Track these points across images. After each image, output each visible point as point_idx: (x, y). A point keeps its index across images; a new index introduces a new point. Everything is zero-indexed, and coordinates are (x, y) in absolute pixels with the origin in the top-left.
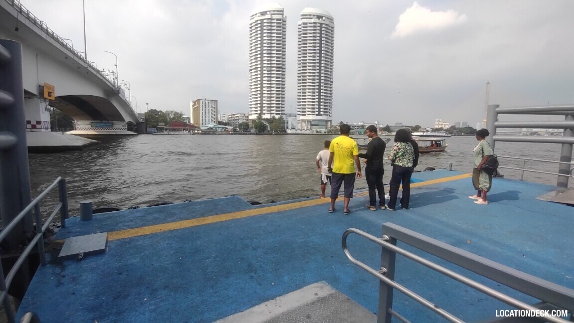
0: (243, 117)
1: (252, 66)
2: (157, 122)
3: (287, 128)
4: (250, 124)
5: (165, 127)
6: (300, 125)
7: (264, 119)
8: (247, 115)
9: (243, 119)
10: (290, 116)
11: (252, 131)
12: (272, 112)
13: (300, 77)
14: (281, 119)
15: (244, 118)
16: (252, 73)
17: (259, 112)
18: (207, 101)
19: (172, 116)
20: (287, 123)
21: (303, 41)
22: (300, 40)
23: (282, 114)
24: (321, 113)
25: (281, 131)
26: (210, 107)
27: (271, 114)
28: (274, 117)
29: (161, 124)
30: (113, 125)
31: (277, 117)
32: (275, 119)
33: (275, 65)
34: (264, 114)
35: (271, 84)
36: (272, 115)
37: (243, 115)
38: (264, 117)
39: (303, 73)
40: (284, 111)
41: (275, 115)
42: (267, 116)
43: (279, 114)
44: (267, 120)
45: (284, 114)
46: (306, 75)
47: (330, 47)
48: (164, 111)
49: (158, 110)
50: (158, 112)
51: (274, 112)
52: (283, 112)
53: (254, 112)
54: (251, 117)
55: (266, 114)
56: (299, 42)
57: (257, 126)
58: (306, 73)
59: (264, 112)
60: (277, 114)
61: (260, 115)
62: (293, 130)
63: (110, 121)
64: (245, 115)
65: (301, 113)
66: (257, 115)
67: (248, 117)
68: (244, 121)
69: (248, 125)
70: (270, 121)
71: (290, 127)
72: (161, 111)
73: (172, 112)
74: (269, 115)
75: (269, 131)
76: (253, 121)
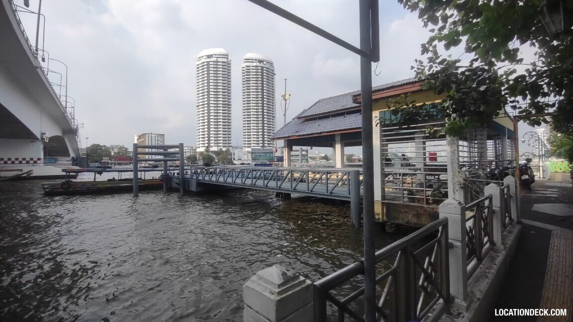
0: (190, 150)
1: (199, 103)
2: (101, 156)
3: (234, 159)
4: (197, 156)
5: (110, 162)
6: (246, 156)
7: (212, 152)
8: (194, 148)
9: (190, 152)
10: (237, 148)
11: (199, 163)
12: (219, 145)
13: (245, 113)
14: (227, 151)
15: (192, 151)
16: (199, 109)
17: (206, 145)
18: (153, 135)
19: (116, 150)
20: (234, 154)
21: (247, 81)
22: (244, 80)
23: (229, 146)
24: (265, 145)
25: (227, 163)
26: (156, 140)
27: (218, 146)
28: (221, 149)
29: (106, 158)
30: (56, 160)
31: (224, 149)
32: (223, 152)
33: (221, 102)
34: (212, 147)
35: (217, 119)
36: (220, 148)
37: (191, 148)
38: (211, 149)
39: (248, 109)
40: (230, 143)
41: (222, 147)
42: (214, 149)
43: (226, 147)
44: (214, 152)
45: (231, 146)
46: (250, 111)
47: (271, 87)
48: (108, 145)
49: (101, 145)
50: (101, 147)
51: (221, 144)
52: (230, 145)
53: (201, 145)
54: (198, 150)
55: (213, 147)
56: (243, 82)
57: (205, 158)
58: (250, 109)
59: (211, 145)
60: (224, 147)
61: (207, 147)
62: (239, 161)
63: (53, 157)
64: (192, 148)
65: (247, 145)
66: (204, 148)
67: (195, 150)
68: (192, 154)
69: (196, 158)
70: (218, 153)
71: (236, 159)
72: (105, 146)
73: (117, 146)
74: (216, 147)
75: (216, 163)
76: (201, 153)
